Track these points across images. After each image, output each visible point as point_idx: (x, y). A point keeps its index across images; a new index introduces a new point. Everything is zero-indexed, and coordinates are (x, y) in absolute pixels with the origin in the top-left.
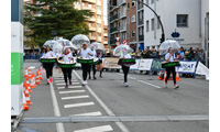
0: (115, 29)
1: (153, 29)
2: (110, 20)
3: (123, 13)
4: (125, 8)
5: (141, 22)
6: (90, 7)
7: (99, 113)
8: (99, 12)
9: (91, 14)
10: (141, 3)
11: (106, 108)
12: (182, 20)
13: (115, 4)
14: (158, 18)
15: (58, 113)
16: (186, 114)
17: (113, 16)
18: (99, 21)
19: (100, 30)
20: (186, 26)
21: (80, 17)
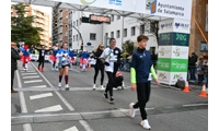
0: (56, 39)
1: (77, 40)
2: (53, 34)
3: (61, 30)
5: (70, 36)
6: (41, 26)
7: (45, 86)
8: (47, 29)
10: (71, 25)
11: (49, 83)
12: (93, 36)
13: (56, 25)
14: (80, 34)
15: (20, 85)
17: (55, 31)
18: (47, 34)
19: (47, 39)
20: (95, 39)
21: (35, 32)
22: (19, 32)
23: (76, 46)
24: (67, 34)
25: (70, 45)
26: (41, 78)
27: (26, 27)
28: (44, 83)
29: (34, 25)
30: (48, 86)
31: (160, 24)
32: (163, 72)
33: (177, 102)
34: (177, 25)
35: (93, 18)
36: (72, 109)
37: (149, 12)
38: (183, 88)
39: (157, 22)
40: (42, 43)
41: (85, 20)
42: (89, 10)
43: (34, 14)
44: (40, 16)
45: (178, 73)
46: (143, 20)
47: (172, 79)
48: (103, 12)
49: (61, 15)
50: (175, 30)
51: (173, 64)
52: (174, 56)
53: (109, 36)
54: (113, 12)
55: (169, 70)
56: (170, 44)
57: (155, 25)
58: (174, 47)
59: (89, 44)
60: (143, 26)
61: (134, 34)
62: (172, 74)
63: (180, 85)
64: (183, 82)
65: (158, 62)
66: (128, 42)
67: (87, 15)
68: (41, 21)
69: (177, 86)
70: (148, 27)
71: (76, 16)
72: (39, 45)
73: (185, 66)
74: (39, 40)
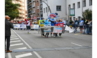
0: (30, 12)
1: (47, 12)
2: (28, 8)
3: (34, 5)
4: (34, 3)
5: (41, 9)
6: (19, 3)
7: (26, 48)
8: (23, 5)
9: (20, 6)
11: (28, 45)
12: (59, 8)
13: (30, 1)
14: (49, 7)
16: (62, 47)
17: (29, 6)
18: (23, 9)
19: (24, 12)
20: (60, 10)
21: (15, 7)
24: (39, 7)
25: (42, 16)
26: (22, 42)
28: (25, 45)
53: (72, 7)
66: (87, 11)
72: (18, 17)
74: (18, 13)
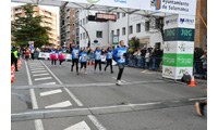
0: (64, 38)
1: (84, 38)
3: (68, 29)
5: (78, 34)
6: (49, 25)
7: (54, 83)
8: (54, 28)
10: (77, 24)
11: (58, 80)
12: (99, 34)
13: (63, 24)
14: (87, 32)
15: (31, 83)
17: (62, 31)
19: (55, 38)
20: (101, 37)
21: (44, 31)
22: (28, 32)
23: (83, 44)
24: (74, 32)
25: (78, 43)
26: (50, 75)
27: (35, 26)
28: (54, 80)
29: (42, 25)
30: (57, 83)
31: (165, 20)
32: (168, 67)
33: (184, 96)
34: (182, 20)
35: (99, 16)
36: (81, 105)
37: (154, 9)
38: (189, 83)
39: (162, 18)
40: (50, 42)
41: (91, 18)
42: (95, 9)
43: (42, 14)
44: (48, 15)
45: (184, 68)
46: (148, 16)
47: (178, 74)
48: (109, 10)
49: (68, 14)
50: (180, 25)
51: (178, 59)
52: (179, 52)
53: (115, 33)
54: (118, 10)
55: (174, 65)
56: (175, 40)
57: (160, 22)
58: (179, 43)
59: (96, 42)
60: (148, 23)
61: (139, 30)
62: (178, 69)
63: (185, 79)
64: (189, 77)
65: (164, 58)
66: (133, 39)
67: (93, 13)
68: (49, 21)
69: (183, 80)
70: (153, 24)
71: (83, 15)
72: (47, 44)
73: (191, 61)
74: (48, 39)
